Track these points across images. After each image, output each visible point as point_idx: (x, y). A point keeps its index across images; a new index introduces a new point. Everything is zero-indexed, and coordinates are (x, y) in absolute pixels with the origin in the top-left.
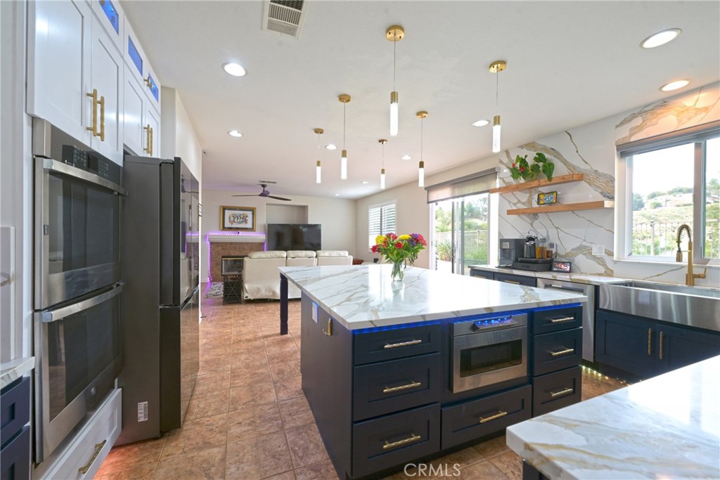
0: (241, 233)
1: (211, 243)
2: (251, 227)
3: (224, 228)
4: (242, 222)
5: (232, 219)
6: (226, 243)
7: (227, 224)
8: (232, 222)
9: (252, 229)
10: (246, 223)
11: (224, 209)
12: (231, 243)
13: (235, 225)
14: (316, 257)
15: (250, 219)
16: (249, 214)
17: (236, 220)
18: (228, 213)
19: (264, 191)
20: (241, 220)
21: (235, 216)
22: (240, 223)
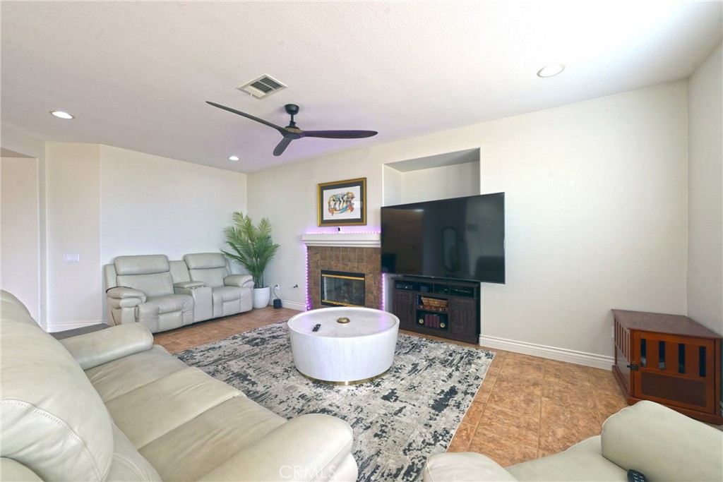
0: (344, 229)
1: (309, 248)
2: (359, 216)
3: (324, 223)
4: (346, 209)
5: (332, 203)
7: (327, 216)
8: (332, 210)
9: (361, 221)
10: (352, 209)
11: (324, 187)
15: (357, 204)
16: (356, 190)
17: (337, 206)
18: (328, 194)
19: (292, 123)
20: (345, 205)
21: (336, 199)
22: (344, 210)
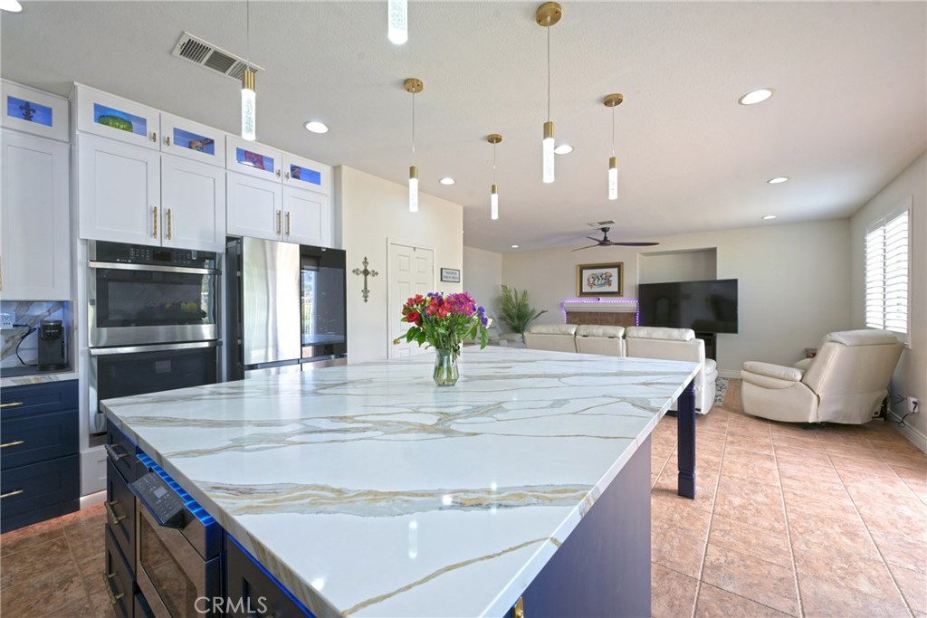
0: (603, 300)
1: (567, 313)
2: (616, 290)
3: (582, 294)
4: (604, 284)
5: (591, 280)
6: (585, 313)
7: (586, 289)
8: (591, 285)
9: (618, 294)
10: (610, 285)
11: (583, 268)
12: (590, 313)
13: (596, 289)
14: (624, 337)
15: (614, 280)
16: (614, 271)
17: (596, 282)
18: (586, 273)
19: (605, 238)
20: (603, 281)
21: (595, 277)
22: (602, 285)
